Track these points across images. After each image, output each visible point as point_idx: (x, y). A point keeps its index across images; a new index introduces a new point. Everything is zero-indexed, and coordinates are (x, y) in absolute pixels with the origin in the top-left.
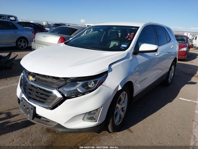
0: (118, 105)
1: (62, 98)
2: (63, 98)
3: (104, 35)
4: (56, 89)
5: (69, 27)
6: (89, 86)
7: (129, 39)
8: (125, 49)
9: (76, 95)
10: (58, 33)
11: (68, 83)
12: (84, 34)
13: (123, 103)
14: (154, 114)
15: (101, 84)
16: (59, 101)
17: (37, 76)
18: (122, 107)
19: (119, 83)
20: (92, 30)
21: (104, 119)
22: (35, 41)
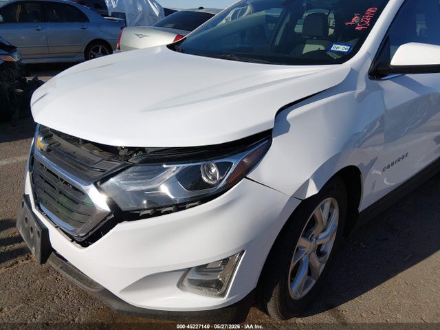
0: (302, 242)
1: (110, 214)
2: (113, 216)
3: (287, 24)
4: (95, 184)
5: (201, 11)
6: (205, 178)
7: (359, 28)
8: (344, 58)
9: (154, 209)
10: (173, 28)
11: (131, 166)
12: (227, 20)
13: (324, 231)
14: (418, 266)
15: (243, 175)
16: (102, 224)
17: (55, 137)
18: (318, 243)
19: (308, 175)
20: (249, 8)
21: (251, 284)
22: (119, 49)
